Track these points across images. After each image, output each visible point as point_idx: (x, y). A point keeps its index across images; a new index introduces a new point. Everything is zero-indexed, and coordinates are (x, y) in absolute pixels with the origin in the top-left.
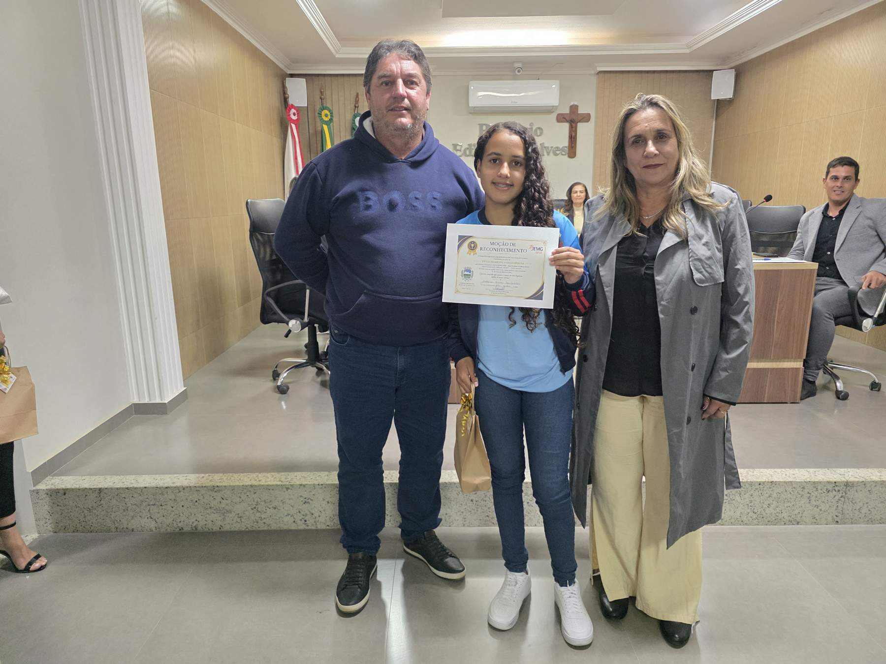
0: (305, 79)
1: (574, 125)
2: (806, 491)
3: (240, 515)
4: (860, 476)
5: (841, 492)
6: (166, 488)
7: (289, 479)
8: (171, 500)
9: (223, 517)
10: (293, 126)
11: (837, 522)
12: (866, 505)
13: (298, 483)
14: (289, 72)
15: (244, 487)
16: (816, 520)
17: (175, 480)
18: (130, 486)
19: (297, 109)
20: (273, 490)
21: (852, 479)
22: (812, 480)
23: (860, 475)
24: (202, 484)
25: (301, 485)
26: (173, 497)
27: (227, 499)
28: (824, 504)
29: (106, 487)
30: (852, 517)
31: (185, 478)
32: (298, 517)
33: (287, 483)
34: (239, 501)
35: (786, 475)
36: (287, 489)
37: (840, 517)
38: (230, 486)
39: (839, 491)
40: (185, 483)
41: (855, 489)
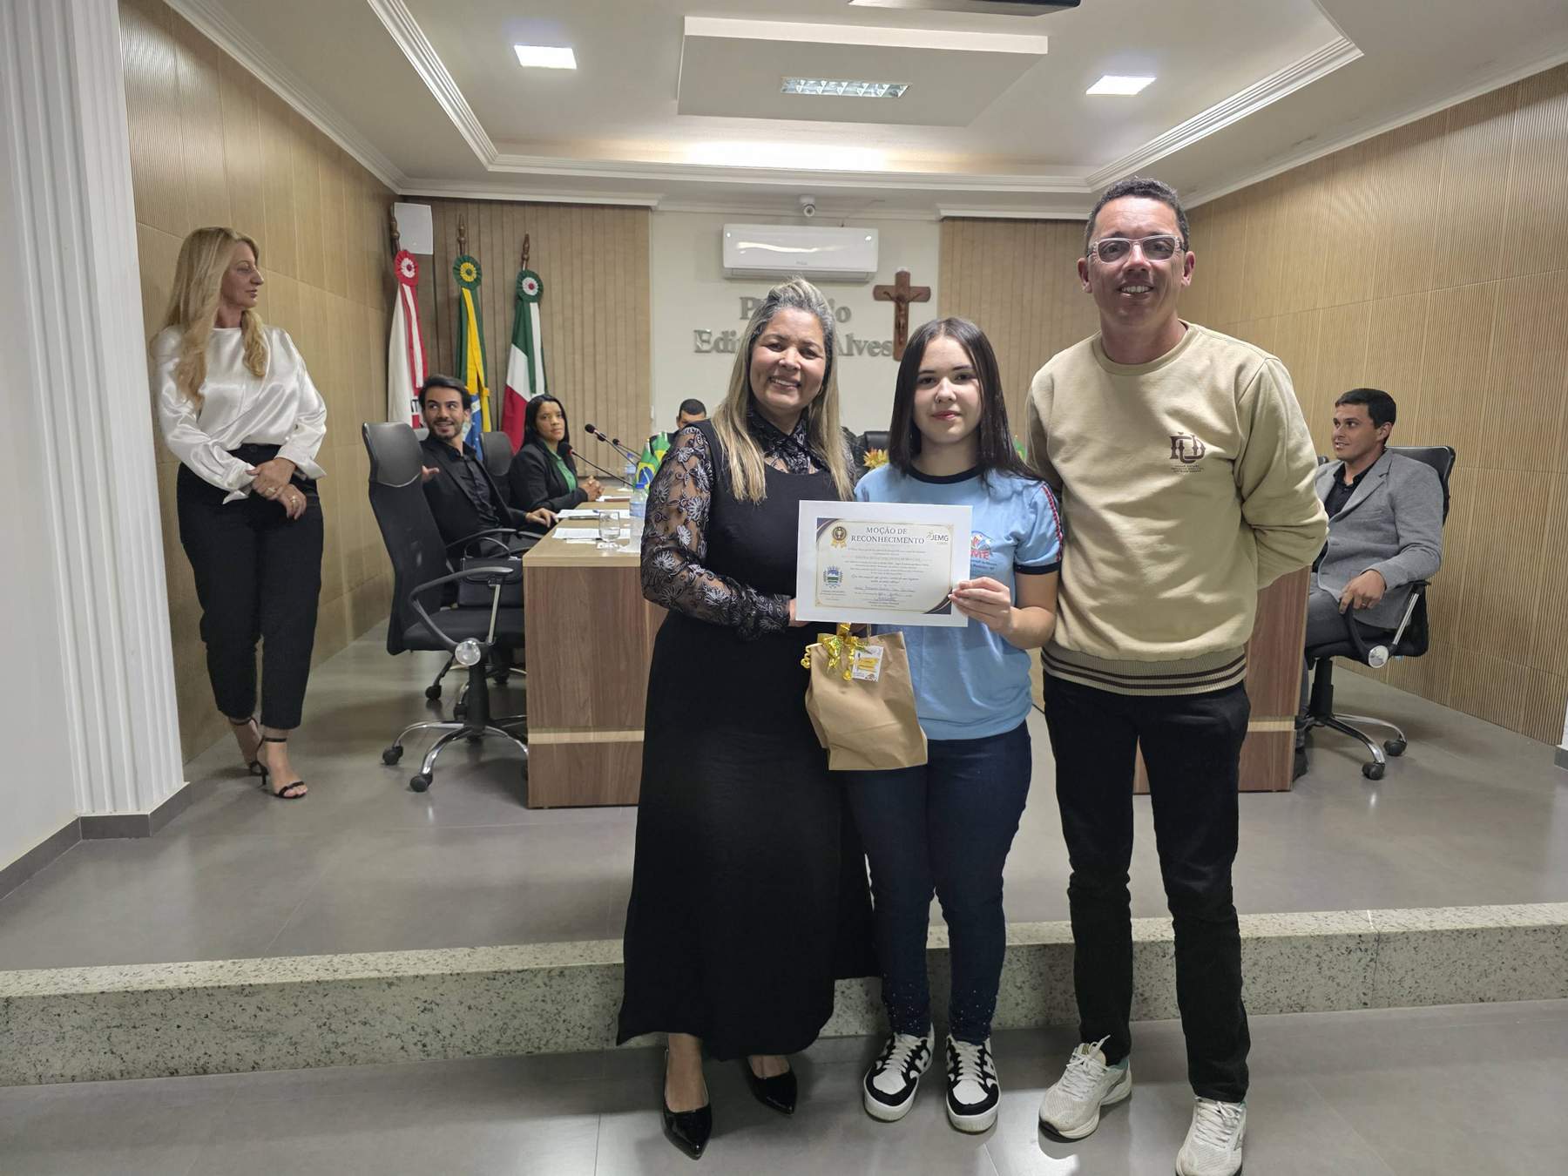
0: (430, 207)
1: (903, 306)
2: (1314, 952)
3: (293, 1039)
4: (1399, 924)
5: (1369, 953)
6: (146, 992)
7: (394, 966)
8: (154, 1015)
9: (261, 1044)
10: (407, 289)
11: (1365, 1004)
12: (1410, 973)
13: (412, 973)
14: (400, 192)
15: (303, 985)
16: (1332, 1002)
17: (163, 976)
18: (69, 992)
19: (417, 258)
20: (360, 988)
21: (1387, 929)
22: (1323, 933)
23: (1399, 921)
24: (219, 981)
25: (417, 977)
26: (159, 1009)
27: (268, 1010)
28: (1343, 974)
29: (19, 995)
30: (1388, 995)
31: (185, 970)
32: (411, 1038)
33: (390, 974)
34: (293, 1013)
35: (1280, 925)
36: (390, 985)
37: (1370, 994)
38: (275, 984)
39: (1366, 950)
40: (185, 982)
41: (1392, 947)
